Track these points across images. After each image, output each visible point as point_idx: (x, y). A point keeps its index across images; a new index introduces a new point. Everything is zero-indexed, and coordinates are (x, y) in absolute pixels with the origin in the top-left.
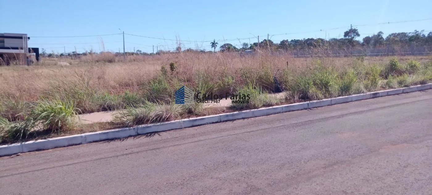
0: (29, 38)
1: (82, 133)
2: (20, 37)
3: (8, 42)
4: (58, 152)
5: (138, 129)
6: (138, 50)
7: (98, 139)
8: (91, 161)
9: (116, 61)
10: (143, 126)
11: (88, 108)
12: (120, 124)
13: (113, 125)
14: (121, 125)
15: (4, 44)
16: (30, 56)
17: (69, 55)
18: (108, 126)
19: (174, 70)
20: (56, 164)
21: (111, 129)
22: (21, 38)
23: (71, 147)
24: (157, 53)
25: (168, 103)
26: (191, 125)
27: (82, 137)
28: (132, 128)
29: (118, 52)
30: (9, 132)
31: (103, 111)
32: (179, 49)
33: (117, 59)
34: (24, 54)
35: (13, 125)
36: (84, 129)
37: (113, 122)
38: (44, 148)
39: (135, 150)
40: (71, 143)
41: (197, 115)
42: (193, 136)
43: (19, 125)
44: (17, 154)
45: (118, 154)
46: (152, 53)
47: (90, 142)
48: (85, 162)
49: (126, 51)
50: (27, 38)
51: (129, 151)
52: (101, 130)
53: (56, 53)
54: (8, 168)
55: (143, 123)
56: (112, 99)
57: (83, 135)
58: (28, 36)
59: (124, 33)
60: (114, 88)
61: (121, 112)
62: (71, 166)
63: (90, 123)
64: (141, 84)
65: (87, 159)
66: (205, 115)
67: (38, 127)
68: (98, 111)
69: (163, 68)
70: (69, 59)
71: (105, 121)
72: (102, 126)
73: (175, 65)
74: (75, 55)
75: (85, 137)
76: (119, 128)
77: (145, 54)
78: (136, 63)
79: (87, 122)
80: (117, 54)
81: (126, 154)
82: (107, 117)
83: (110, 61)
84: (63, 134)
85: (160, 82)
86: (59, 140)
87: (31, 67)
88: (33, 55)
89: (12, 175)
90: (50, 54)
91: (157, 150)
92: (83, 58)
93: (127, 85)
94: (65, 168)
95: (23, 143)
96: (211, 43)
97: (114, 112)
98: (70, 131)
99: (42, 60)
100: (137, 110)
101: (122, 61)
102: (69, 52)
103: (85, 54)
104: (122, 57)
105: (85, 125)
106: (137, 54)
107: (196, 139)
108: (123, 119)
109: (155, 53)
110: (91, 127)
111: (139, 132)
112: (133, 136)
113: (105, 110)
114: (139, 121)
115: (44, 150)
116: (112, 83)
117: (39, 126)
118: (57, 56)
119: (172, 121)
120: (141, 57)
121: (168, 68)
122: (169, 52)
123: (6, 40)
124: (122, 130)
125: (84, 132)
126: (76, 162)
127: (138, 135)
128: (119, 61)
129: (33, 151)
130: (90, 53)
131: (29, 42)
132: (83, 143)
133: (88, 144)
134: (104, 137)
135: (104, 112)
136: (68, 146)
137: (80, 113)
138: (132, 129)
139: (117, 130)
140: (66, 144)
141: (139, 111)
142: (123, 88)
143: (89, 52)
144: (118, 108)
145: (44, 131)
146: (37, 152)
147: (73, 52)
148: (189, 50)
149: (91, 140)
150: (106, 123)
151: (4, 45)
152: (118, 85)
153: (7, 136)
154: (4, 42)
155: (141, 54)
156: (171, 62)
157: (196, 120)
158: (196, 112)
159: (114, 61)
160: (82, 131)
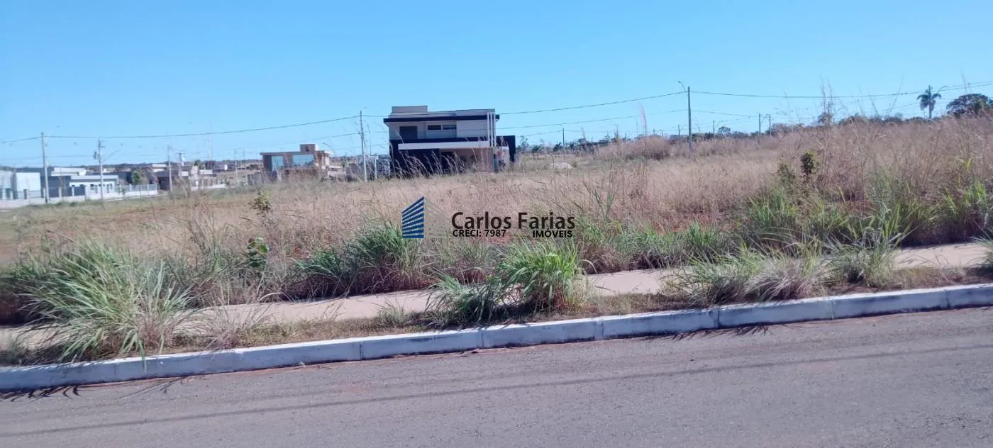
0: (498, 117)
1: (595, 316)
2: (481, 117)
3: (463, 128)
4: (547, 352)
5: (719, 313)
6: (723, 128)
7: (628, 330)
8: (613, 378)
9: (671, 155)
10: (732, 307)
11: (608, 258)
12: (677, 301)
13: (661, 301)
14: (682, 303)
15: (456, 132)
16: (499, 153)
17: (572, 146)
18: (650, 304)
19: (813, 171)
20: (544, 379)
21: (657, 310)
22: (484, 117)
23: (572, 345)
24: (768, 133)
25: (792, 253)
26: (858, 311)
27: (594, 323)
28: (704, 311)
29: (678, 134)
30: (459, 304)
31: (639, 268)
32: (825, 118)
33: (673, 150)
34: (489, 149)
35: (467, 292)
36: (599, 306)
37: (662, 296)
38: (521, 343)
39: (714, 363)
40: (573, 336)
41: (876, 287)
42: (865, 341)
43: (479, 291)
44: (474, 349)
45: (673, 369)
46: (757, 133)
47: (613, 337)
48: (600, 380)
49: (693, 132)
50: (494, 117)
51: (700, 364)
52: (632, 312)
53: (546, 145)
54: (457, 376)
55: (732, 301)
56: (660, 242)
57: (597, 319)
58: (497, 113)
59: (689, 92)
60: (667, 216)
61: (681, 272)
62: (572, 386)
63: (613, 294)
64: (727, 208)
65: (606, 374)
66: (899, 288)
67: (511, 298)
68: (631, 268)
69: (783, 168)
70: (572, 157)
71: (645, 293)
72: (638, 302)
73: (816, 159)
74: (585, 147)
75: (602, 324)
76: (676, 308)
77: (739, 136)
78: (717, 157)
79: (606, 293)
80: (674, 140)
81: (692, 372)
82: (649, 282)
83: (658, 156)
84: (557, 315)
85: (775, 204)
86: (549, 327)
87: (501, 175)
88: (505, 151)
89: (463, 391)
90: (536, 146)
91: (768, 368)
92: (602, 151)
93: (697, 210)
94: (559, 387)
95: (483, 329)
96: (920, 96)
97: (666, 272)
98: (573, 310)
99: (521, 159)
100: (718, 268)
101: (684, 155)
102: (572, 140)
103: (604, 143)
104: (685, 146)
105: (601, 297)
106: (719, 137)
107: (872, 350)
108: (685, 289)
109: (763, 130)
110: (614, 304)
111: (723, 321)
112: (707, 330)
113: (643, 265)
114: (723, 294)
115: (520, 346)
116: (664, 207)
117: (513, 297)
118: (548, 151)
119: (805, 300)
120: (727, 143)
121: (796, 168)
122: (798, 128)
123: (459, 124)
124: (680, 316)
125: (600, 315)
126: (582, 377)
127: (720, 327)
128: (677, 155)
129: (502, 347)
130: (615, 141)
131: (498, 124)
132: (596, 337)
133: (606, 341)
134: (641, 328)
135: (641, 271)
136: (566, 342)
137: (591, 272)
138: (704, 314)
139: (671, 313)
140: (563, 338)
141: (726, 271)
142: (686, 217)
143: (614, 137)
144: (673, 264)
145: (521, 306)
146: (508, 350)
147: (580, 140)
148: (854, 120)
149: (615, 333)
150: (647, 296)
151: (456, 134)
152: (674, 211)
153: (456, 312)
154: (456, 128)
155: (729, 135)
156: (803, 152)
157: (872, 300)
158: (875, 277)
159: (668, 155)
160: (595, 312)
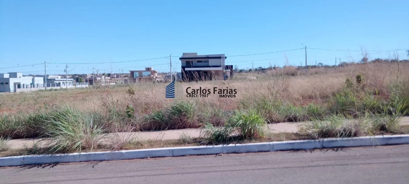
0: (226, 58)
1: (270, 142)
2: (219, 57)
3: (211, 62)
4: (250, 156)
5: (323, 142)
6: (320, 63)
7: (284, 148)
8: (279, 168)
9: (298, 74)
10: (329, 139)
11: (274, 117)
12: (305, 136)
13: (298, 136)
14: (307, 137)
15: (208, 63)
17: (256, 70)
18: (294, 137)
19: (361, 82)
20: (249, 167)
21: (296, 139)
22: (220, 58)
23: (260, 153)
24: (339, 65)
25: (355, 117)
26: (385, 143)
27: (270, 145)
28: (317, 140)
29: (300, 65)
30: (214, 135)
31: (288, 122)
32: (365, 60)
33: (299, 72)
34: (222, 70)
35: (216, 130)
36: (272, 138)
37: (298, 134)
38: (239, 152)
39: (322, 163)
40: (261, 149)
41: (393, 133)
42: (388, 156)
43: (221, 129)
44: (219, 154)
45: (304, 165)
46: (334, 65)
47: (277, 151)
48: (273, 169)
49: (308, 65)
50: (224, 58)
51: (316, 163)
52: (286, 140)
53: (245, 69)
54: (213, 165)
55: (329, 137)
56: (297, 110)
57: (271, 143)
58: (225, 56)
59: (306, 48)
60: (298, 100)
61: (306, 124)
62: (261, 171)
63: (277, 132)
64: (324, 97)
65: (275, 166)
66: (403, 133)
67: (234, 133)
68: (284, 121)
69: (348, 80)
70: (256, 74)
71: (291, 132)
72: (288, 136)
73: (362, 78)
74: (262, 70)
75: (273, 145)
76: (304, 139)
77: (327, 67)
78: (318, 75)
79: (275, 132)
80: (299, 68)
81: (312, 166)
82: (293, 128)
83: (293, 75)
84: (254, 141)
85: (346, 95)
86: (251, 146)
87: (226, 81)
88: (228, 71)
89: (216, 171)
90: (241, 70)
91: (346, 166)
92: (269, 72)
93: (311, 97)
94: (256, 171)
95: (225, 145)
96: (406, 51)
97: (299, 124)
98: (260, 139)
99: (235, 75)
100: (322, 122)
101: (303, 74)
102: (256, 68)
103: (270, 69)
104: (304, 71)
105: (273, 134)
106: (319, 67)
107: (392, 160)
108: (308, 131)
109: (337, 64)
110: (278, 137)
111: (325, 145)
112: (319, 148)
113: (290, 120)
114: (325, 134)
115: (238, 153)
116: (296, 96)
117: (235, 133)
118: (246, 72)
119: (361, 137)
120: (322, 69)
121: (354, 81)
122: (352, 64)
123: (210, 60)
124: (307, 142)
125: (272, 141)
126: (266, 167)
127: (323, 148)
128: (301, 74)
129: (231, 153)
130: (274, 68)
131: (226, 60)
132: (271, 150)
133: (275, 152)
134: (290, 147)
135: (289, 123)
136: (258, 152)
137: (268, 123)
138: (317, 142)
139: (302, 141)
140: (257, 150)
141: (325, 124)
142: (306, 101)
143: (274, 66)
144: (303, 121)
145: (239, 136)
146: (233, 155)
147: (260, 68)
148: (378, 61)
149: (278, 149)
150: (292, 134)
151: (208, 65)
152: (301, 98)
153: (212, 138)
154: (208, 62)
155: (322, 66)
156: (357, 74)
157: (391, 138)
158: (392, 129)
159: (297, 74)
160: (270, 140)
